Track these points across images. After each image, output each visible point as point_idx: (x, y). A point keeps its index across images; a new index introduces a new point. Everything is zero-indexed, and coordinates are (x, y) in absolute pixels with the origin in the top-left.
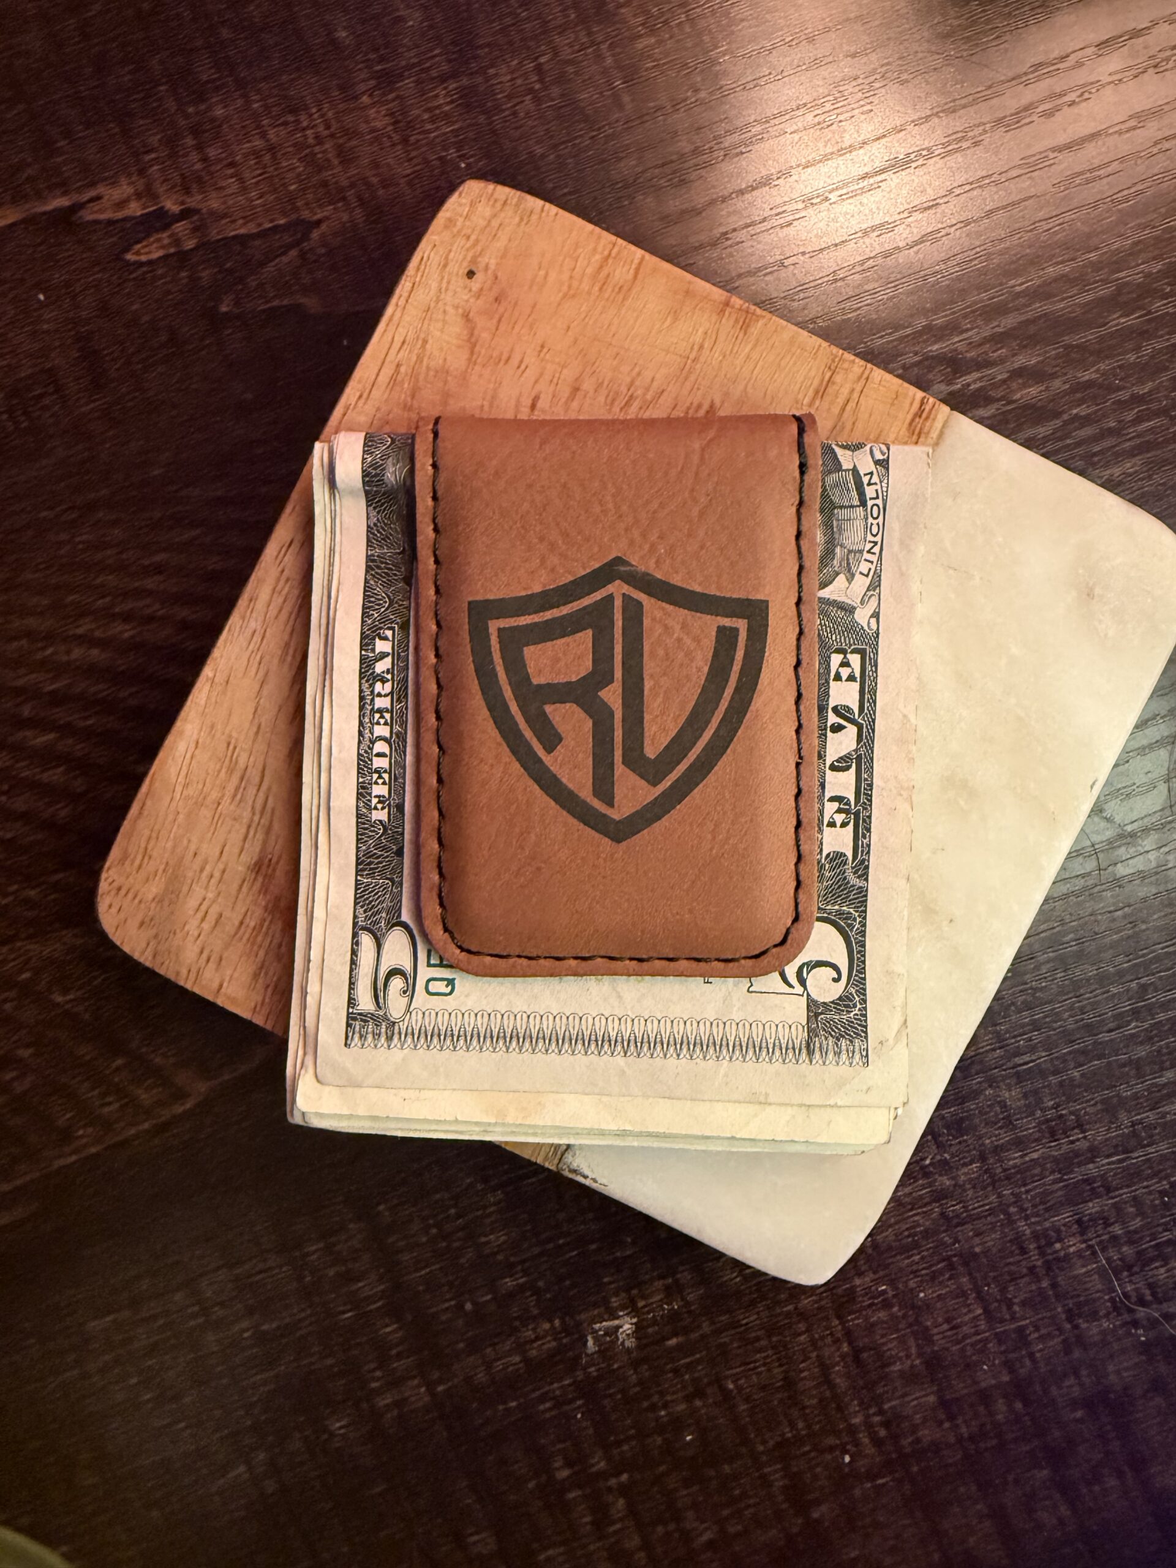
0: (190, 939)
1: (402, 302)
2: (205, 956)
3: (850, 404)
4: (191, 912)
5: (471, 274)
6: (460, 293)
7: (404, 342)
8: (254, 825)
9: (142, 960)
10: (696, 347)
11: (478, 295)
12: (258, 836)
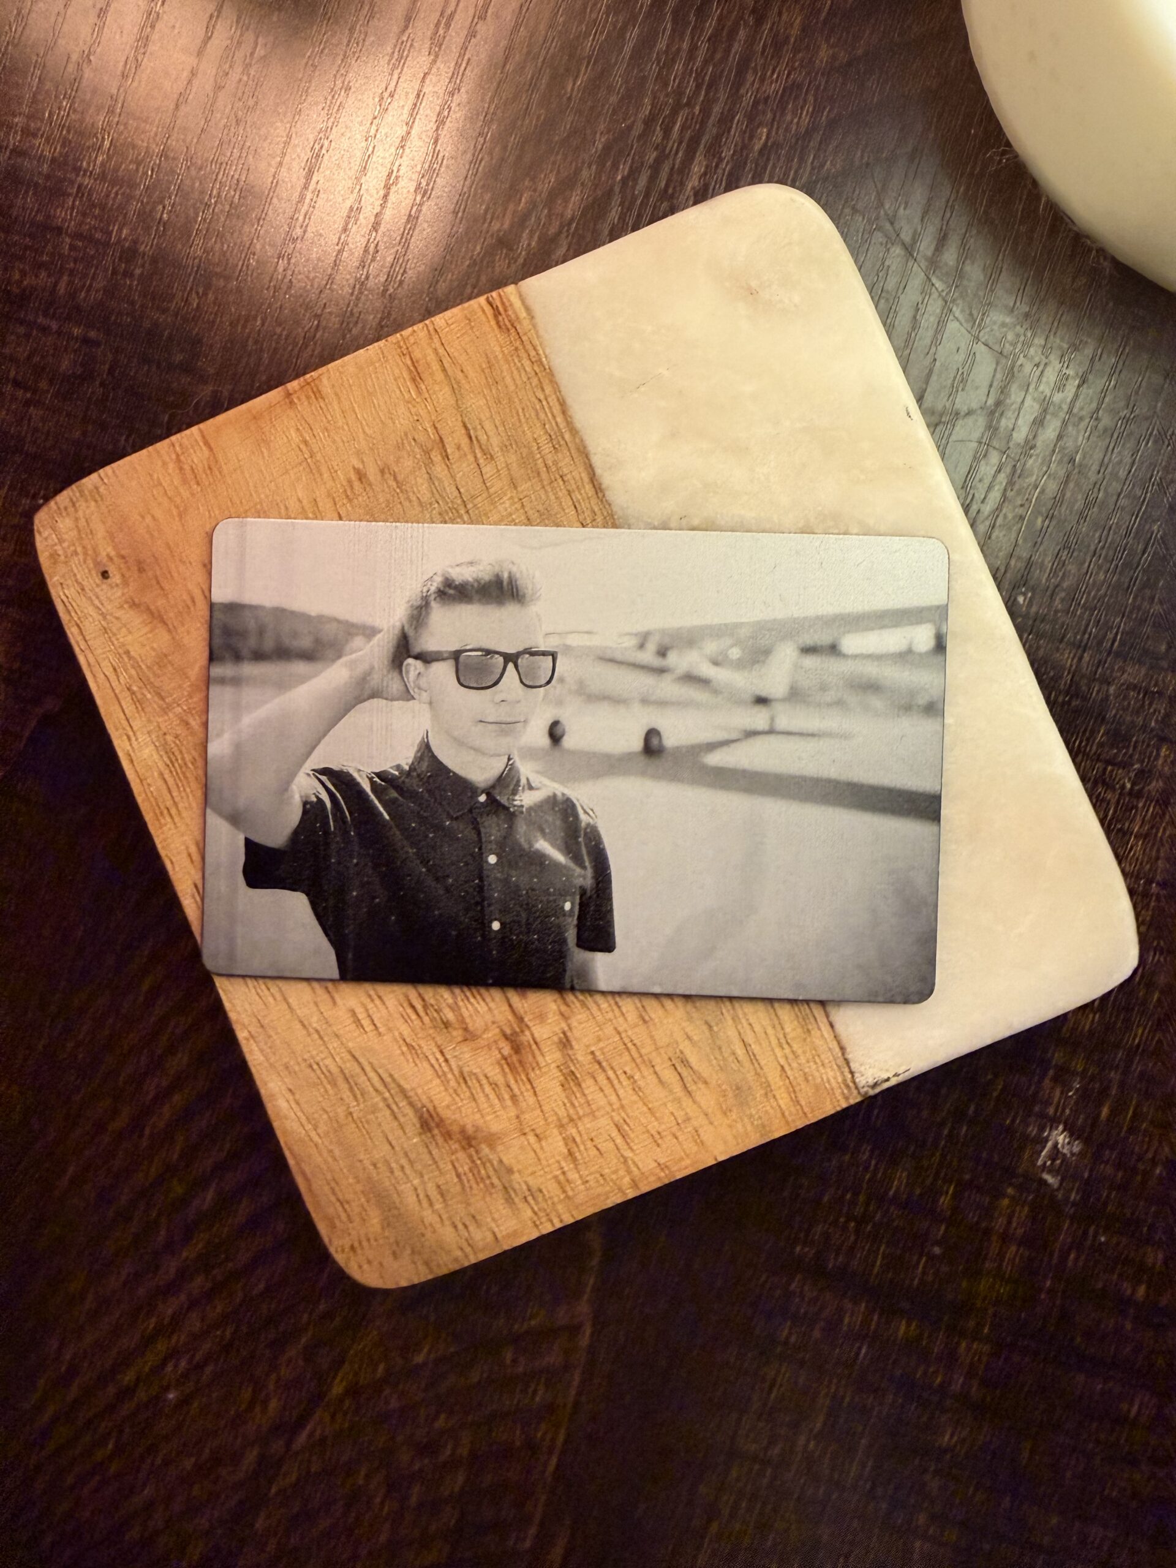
0: (438, 1226)
1: (83, 645)
2: (460, 1226)
3: (445, 362)
4: (417, 1208)
5: (105, 575)
6: (112, 595)
7: (115, 669)
8: (390, 1101)
9: (423, 1279)
10: (302, 446)
11: (125, 582)
12: (401, 1105)
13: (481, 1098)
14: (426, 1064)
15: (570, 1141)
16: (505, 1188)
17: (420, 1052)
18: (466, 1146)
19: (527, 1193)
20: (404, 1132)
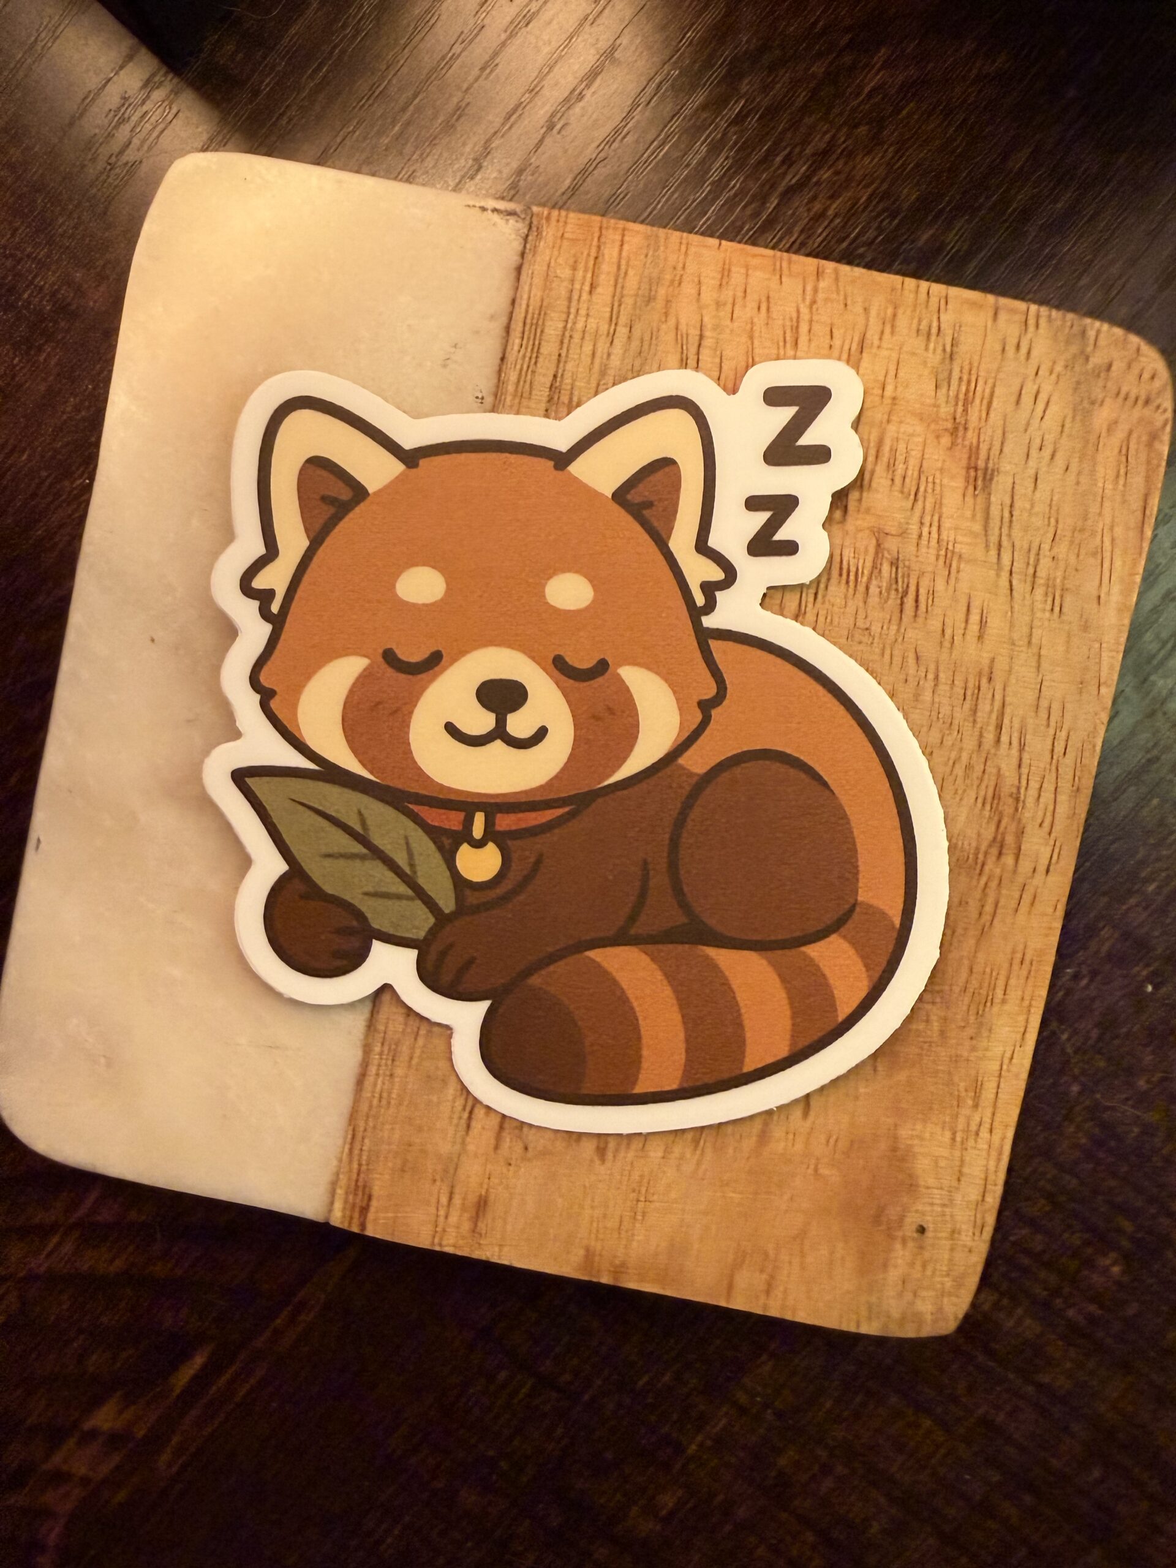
2: (1024, 349)
5: (921, 1231)
6: (927, 1206)
7: (977, 1133)
8: (1006, 525)
9: (1098, 323)
10: (640, 1216)
11: (906, 1209)
12: (998, 512)
13: (913, 463)
14: (944, 536)
16: (951, 358)
17: (943, 553)
18: (961, 428)
19: (933, 338)
20: (1014, 483)
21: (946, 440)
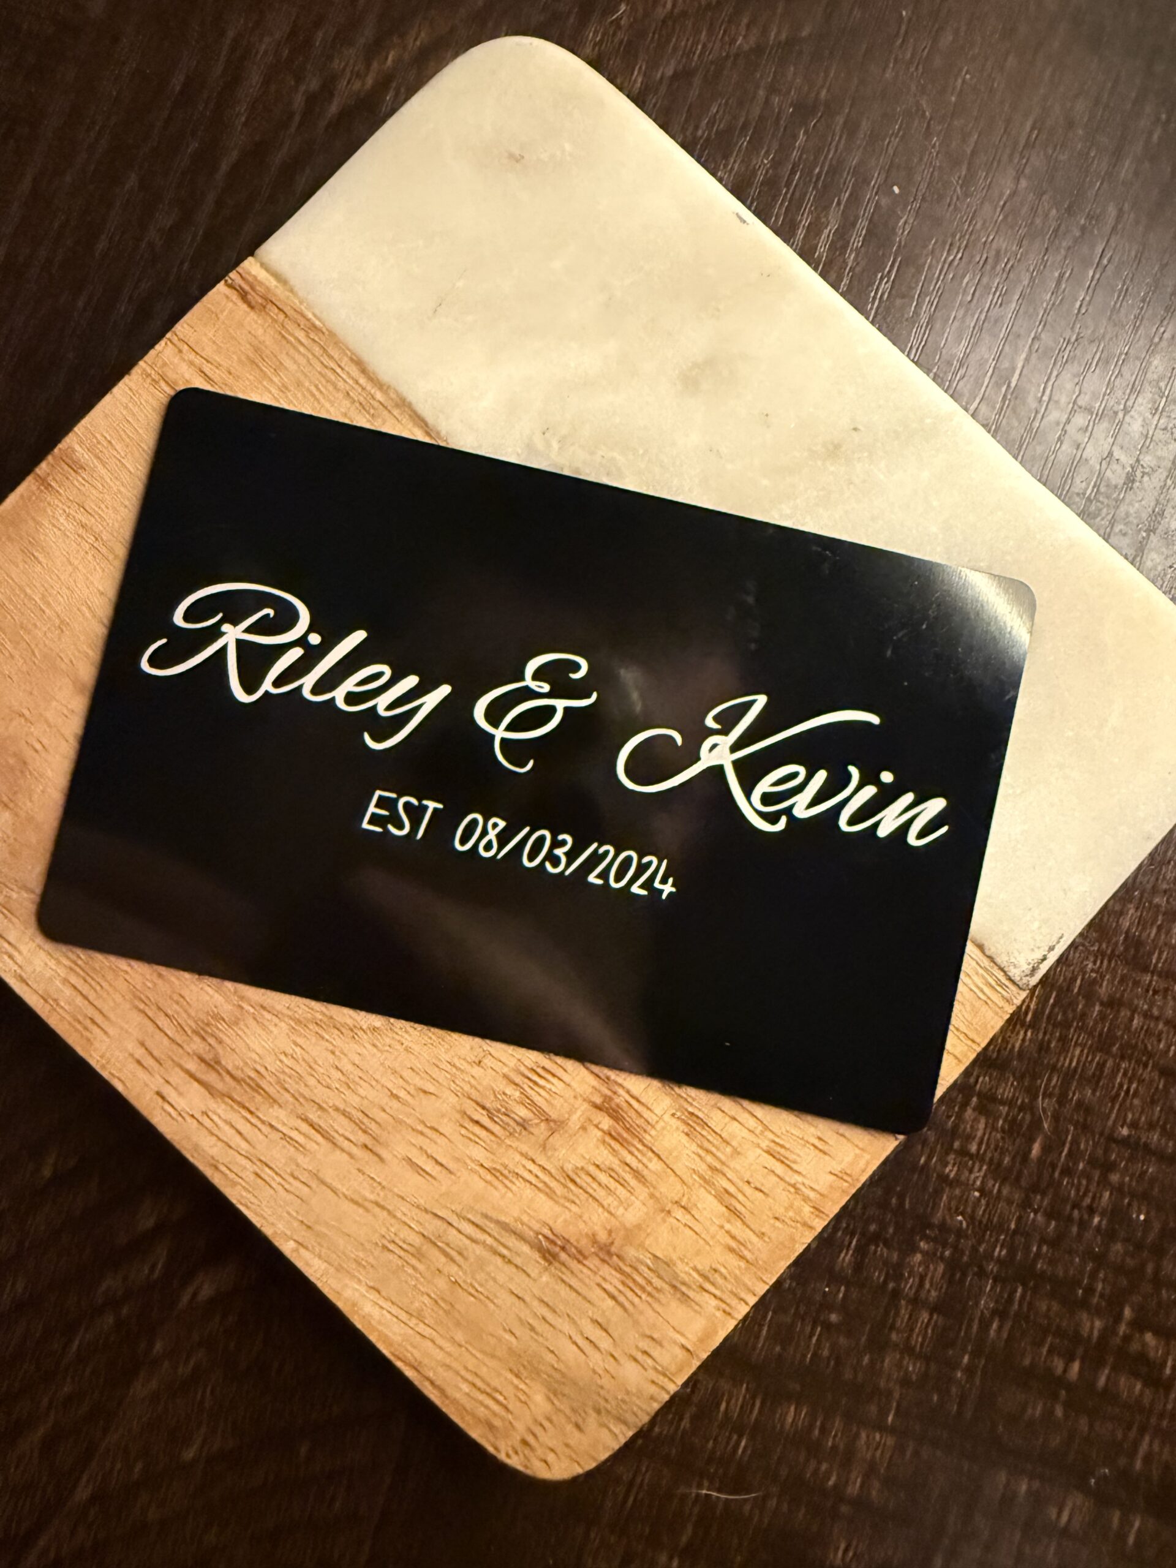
0: (615, 1369)
2: (641, 1357)
4: (582, 1360)
8: (497, 1246)
12: (510, 1244)
13: (602, 1194)
15: (723, 1196)
16: (674, 1286)
17: (506, 1172)
18: (607, 1258)
19: (701, 1280)
20: (529, 1275)
21: (603, 1237)
